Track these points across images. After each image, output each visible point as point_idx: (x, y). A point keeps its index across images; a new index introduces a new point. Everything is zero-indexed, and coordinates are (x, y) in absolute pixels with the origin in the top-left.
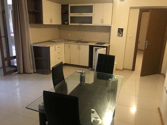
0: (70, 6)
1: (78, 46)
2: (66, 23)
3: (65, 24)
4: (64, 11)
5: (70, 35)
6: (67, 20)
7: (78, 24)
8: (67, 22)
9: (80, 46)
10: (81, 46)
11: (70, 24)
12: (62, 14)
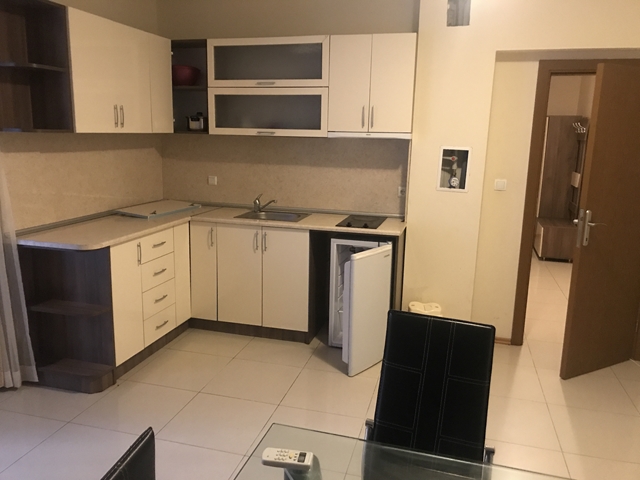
0: (216, 48)
1: (257, 234)
2: (194, 125)
3: (189, 130)
4: (186, 73)
5: (215, 180)
6: (201, 114)
7: (253, 132)
8: (198, 120)
9: (264, 237)
10: (271, 234)
11: (213, 130)
12: (176, 82)
